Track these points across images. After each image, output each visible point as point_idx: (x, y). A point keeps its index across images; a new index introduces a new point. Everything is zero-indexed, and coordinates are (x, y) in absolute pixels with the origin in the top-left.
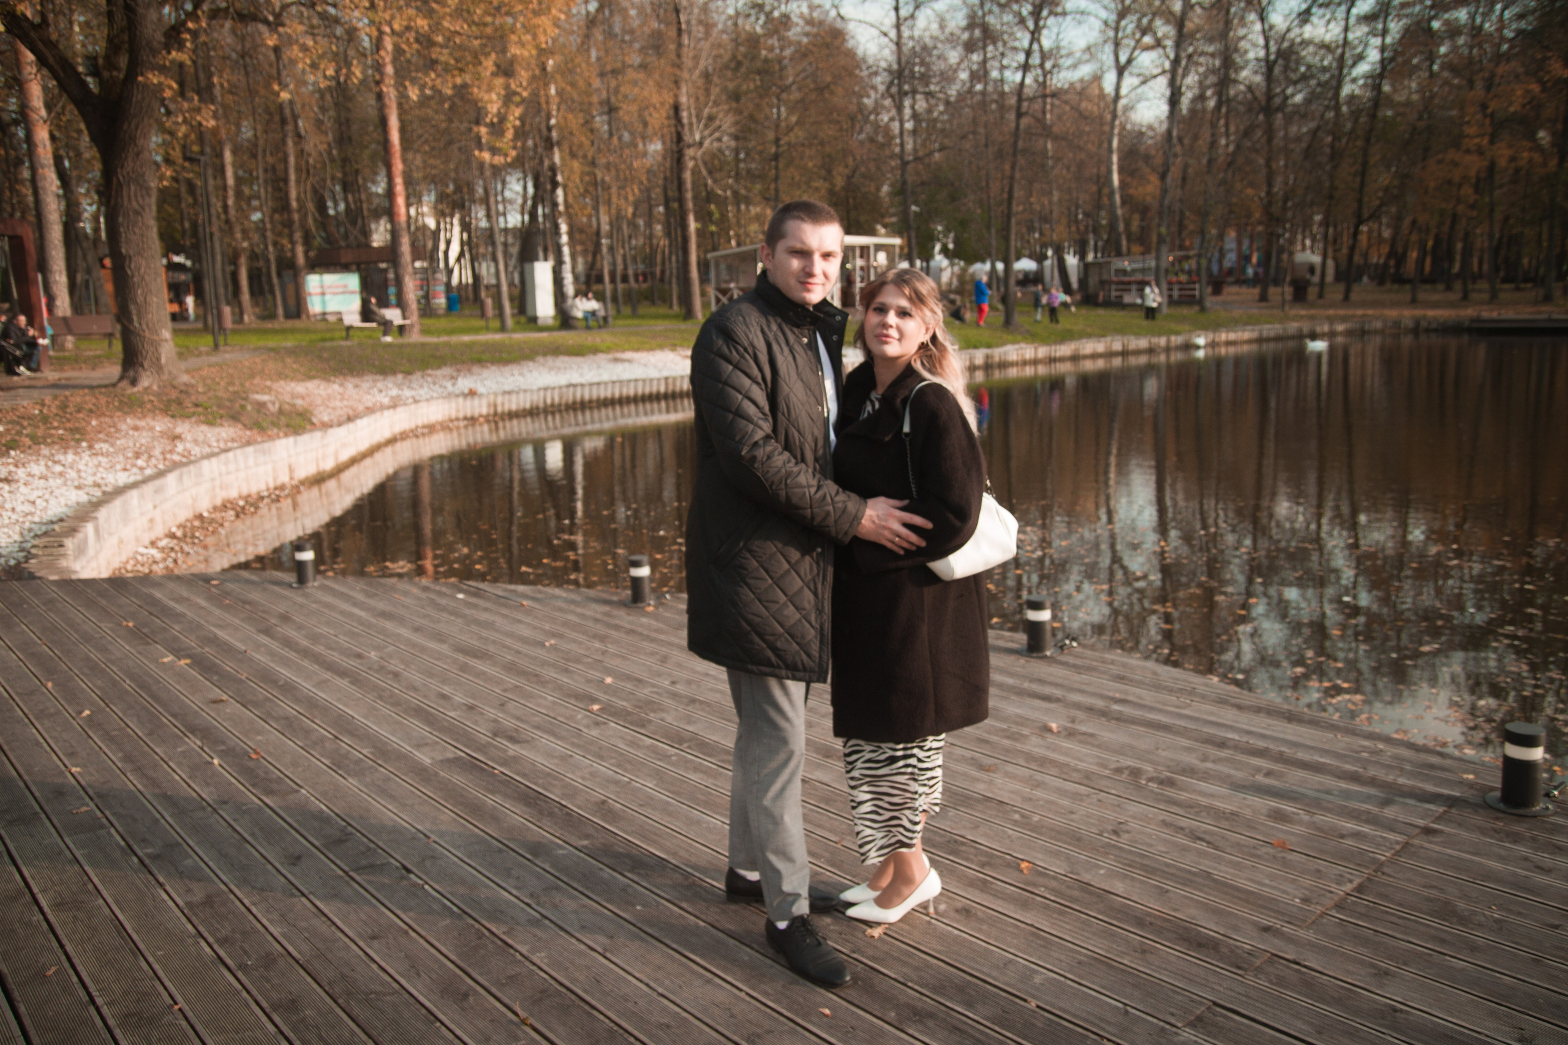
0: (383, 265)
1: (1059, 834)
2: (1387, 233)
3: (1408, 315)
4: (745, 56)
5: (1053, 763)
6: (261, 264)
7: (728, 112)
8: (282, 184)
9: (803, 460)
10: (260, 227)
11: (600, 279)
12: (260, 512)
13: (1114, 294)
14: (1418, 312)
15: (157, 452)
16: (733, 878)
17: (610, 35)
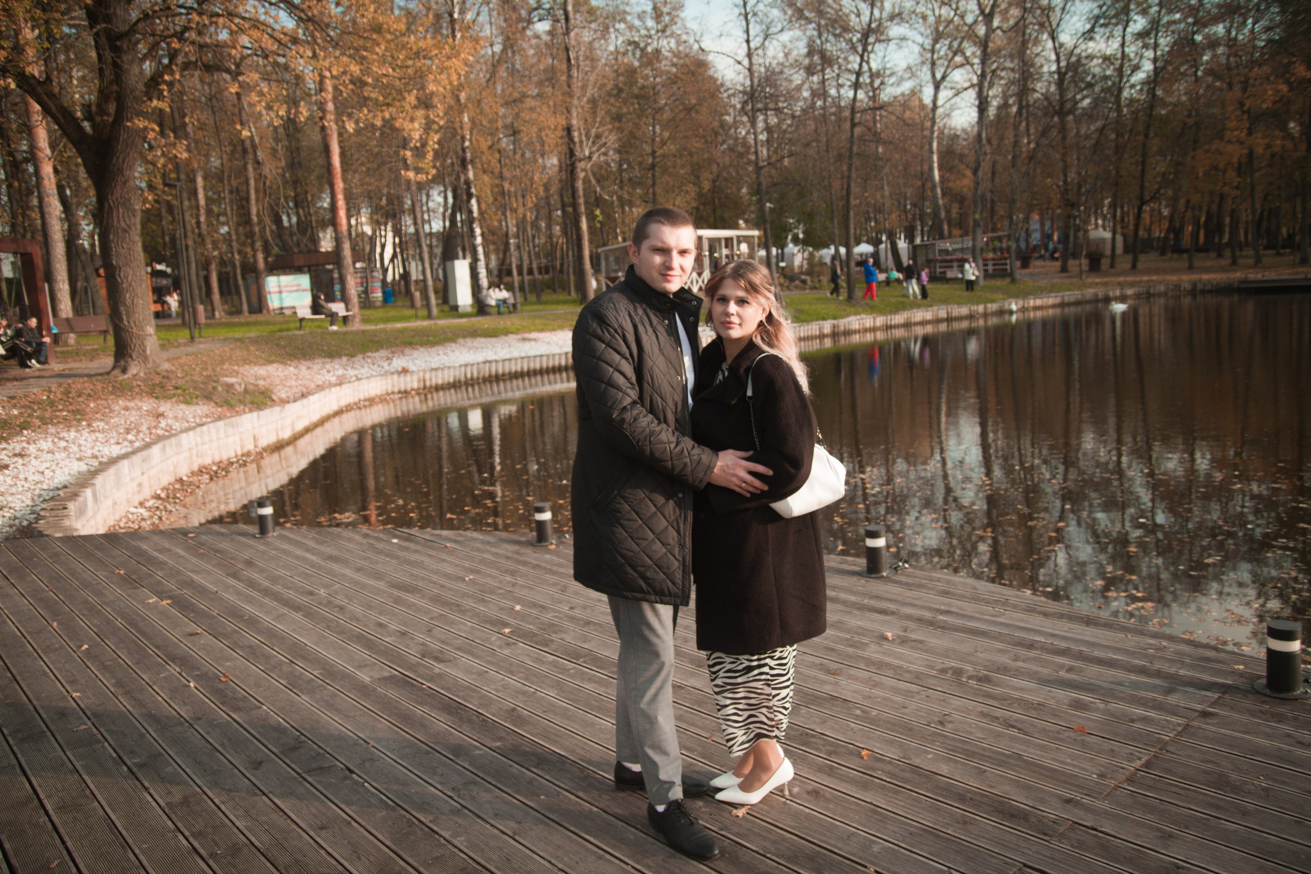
0: (330, 267)
1: (893, 726)
2: (1166, 212)
3: (1186, 279)
4: (625, 84)
5: (888, 665)
6: (229, 269)
7: (611, 131)
8: (244, 203)
9: (666, 421)
10: (227, 238)
11: (509, 273)
12: (230, 476)
13: (938, 270)
14: (1195, 277)
15: (144, 428)
16: (620, 769)
17: (512, 72)
